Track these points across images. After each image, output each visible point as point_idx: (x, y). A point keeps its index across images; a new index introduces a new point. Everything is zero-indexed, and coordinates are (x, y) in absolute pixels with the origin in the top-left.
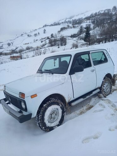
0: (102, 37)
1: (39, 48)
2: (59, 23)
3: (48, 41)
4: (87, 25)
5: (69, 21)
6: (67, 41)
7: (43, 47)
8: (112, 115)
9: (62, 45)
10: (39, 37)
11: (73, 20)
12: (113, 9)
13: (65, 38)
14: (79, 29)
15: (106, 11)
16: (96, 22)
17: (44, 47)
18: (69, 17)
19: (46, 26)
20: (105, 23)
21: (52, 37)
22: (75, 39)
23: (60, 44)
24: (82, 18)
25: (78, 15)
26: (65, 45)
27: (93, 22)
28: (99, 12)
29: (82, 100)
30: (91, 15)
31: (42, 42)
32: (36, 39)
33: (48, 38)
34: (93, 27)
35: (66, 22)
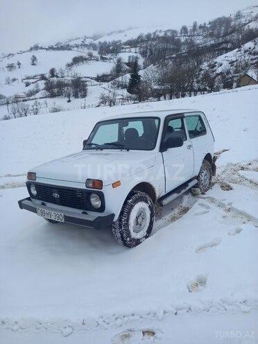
0: (163, 87)
1: (22, 99)
2: (68, 45)
3: (42, 84)
4: (131, 58)
5: (91, 44)
6: (89, 88)
7: (31, 98)
8: (224, 217)
9: (76, 96)
10: (18, 74)
11: (100, 43)
12: (181, 31)
13: (83, 82)
14: (115, 65)
15: (169, 34)
16: (148, 54)
17: (33, 97)
18: (92, 36)
19: (36, 48)
20: (168, 59)
21: (53, 76)
22: (105, 85)
23: (72, 94)
24: (120, 41)
25: (112, 33)
26: (84, 96)
27: (143, 54)
28: (155, 33)
29: (175, 195)
30: (139, 37)
31: (27, 85)
32: (11, 78)
33: (43, 77)
34: (144, 63)
35: (86, 45)
